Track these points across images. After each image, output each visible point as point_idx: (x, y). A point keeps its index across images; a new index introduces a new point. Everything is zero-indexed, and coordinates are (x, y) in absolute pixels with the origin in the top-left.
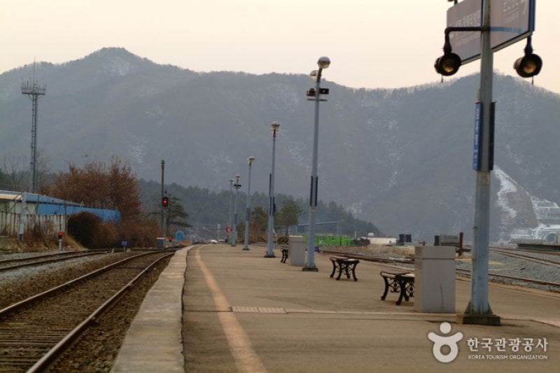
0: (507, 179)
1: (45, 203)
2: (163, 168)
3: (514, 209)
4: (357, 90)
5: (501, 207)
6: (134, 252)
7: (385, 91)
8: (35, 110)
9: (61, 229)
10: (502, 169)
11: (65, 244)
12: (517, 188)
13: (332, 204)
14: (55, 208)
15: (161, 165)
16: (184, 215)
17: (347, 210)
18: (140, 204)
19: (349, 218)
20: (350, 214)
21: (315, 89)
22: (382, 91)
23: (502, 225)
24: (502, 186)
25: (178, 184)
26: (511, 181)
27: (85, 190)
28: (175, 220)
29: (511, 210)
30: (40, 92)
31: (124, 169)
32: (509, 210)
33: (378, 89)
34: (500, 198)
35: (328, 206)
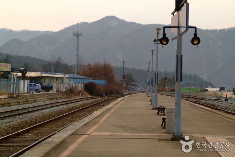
1: (76, 78)
2: (124, 64)
4: (205, 30)
6: (108, 97)
7: (216, 30)
8: (78, 41)
9: (82, 88)
11: (83, 94)
13: (195, 75)
14: (80, 80)
15: (123, 62)
16: (133, 81)
17: (201, 77)
18: (115, 78)
19: (202, 80)
20: (202, 79)
21: (157, 39)
22: (215, 30)
25: (135, 68)
27: (94, 73)
28: (130, 83)
30: (79, 34)
31: (108, 64)
33: (214, 30)
35: (193, 76)
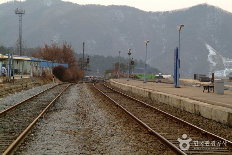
0: (212, 49)
2: (84, 46)
3: (215, 62)
4: (148, 12)
5: (209, 62)
7: (160, 12)
8: (21, 21)
9: (51, 73)
10: (210, 45)
12: (216, 53)
13: (141, 60)
15: (83, 44)
22: (158, 12)
23: (210, 69)
24: (210, 53)
26: (214, 50)
29: (214, 63)
30: (22, 13)
32: (213, 62)
34: (209, 58)
